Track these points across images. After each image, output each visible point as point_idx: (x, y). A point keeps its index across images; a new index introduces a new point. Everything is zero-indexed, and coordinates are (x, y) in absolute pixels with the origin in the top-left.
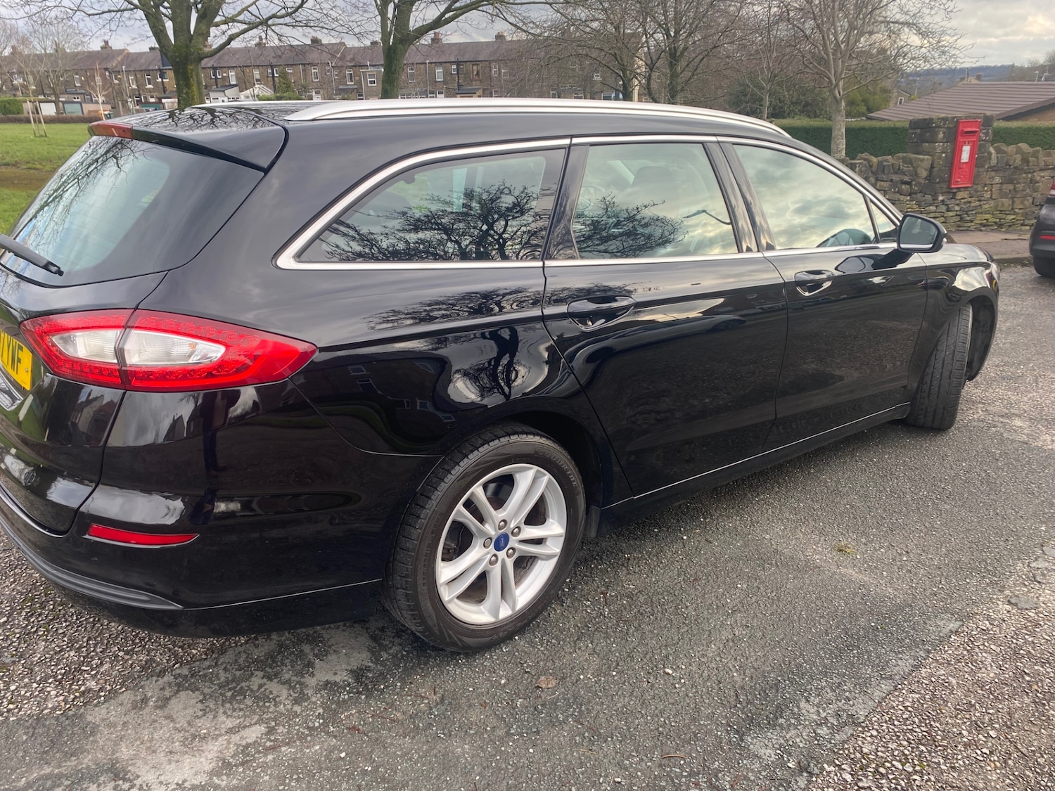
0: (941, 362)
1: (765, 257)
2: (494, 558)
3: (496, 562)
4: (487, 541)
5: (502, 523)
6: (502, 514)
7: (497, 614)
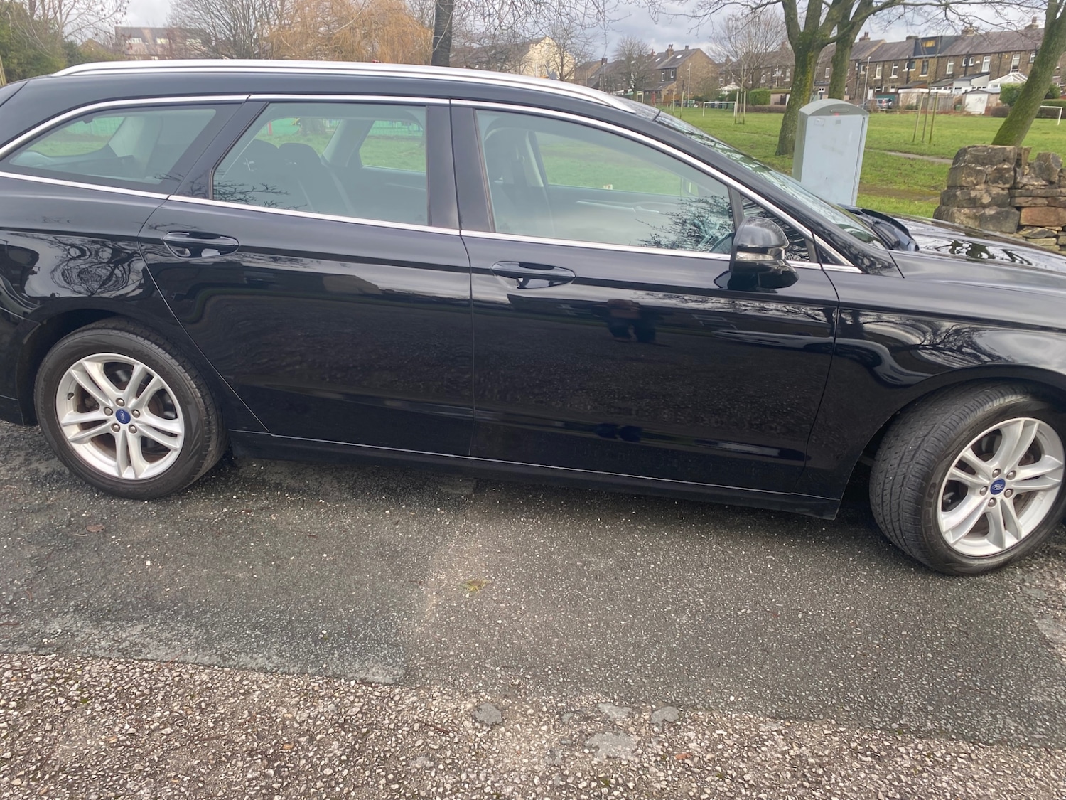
1: (461, 236)
2: (116, 426)
3: (118, 430)
4: (108, 410)
5: (121, 401)
6: (120, 394)
7: (120, 473)
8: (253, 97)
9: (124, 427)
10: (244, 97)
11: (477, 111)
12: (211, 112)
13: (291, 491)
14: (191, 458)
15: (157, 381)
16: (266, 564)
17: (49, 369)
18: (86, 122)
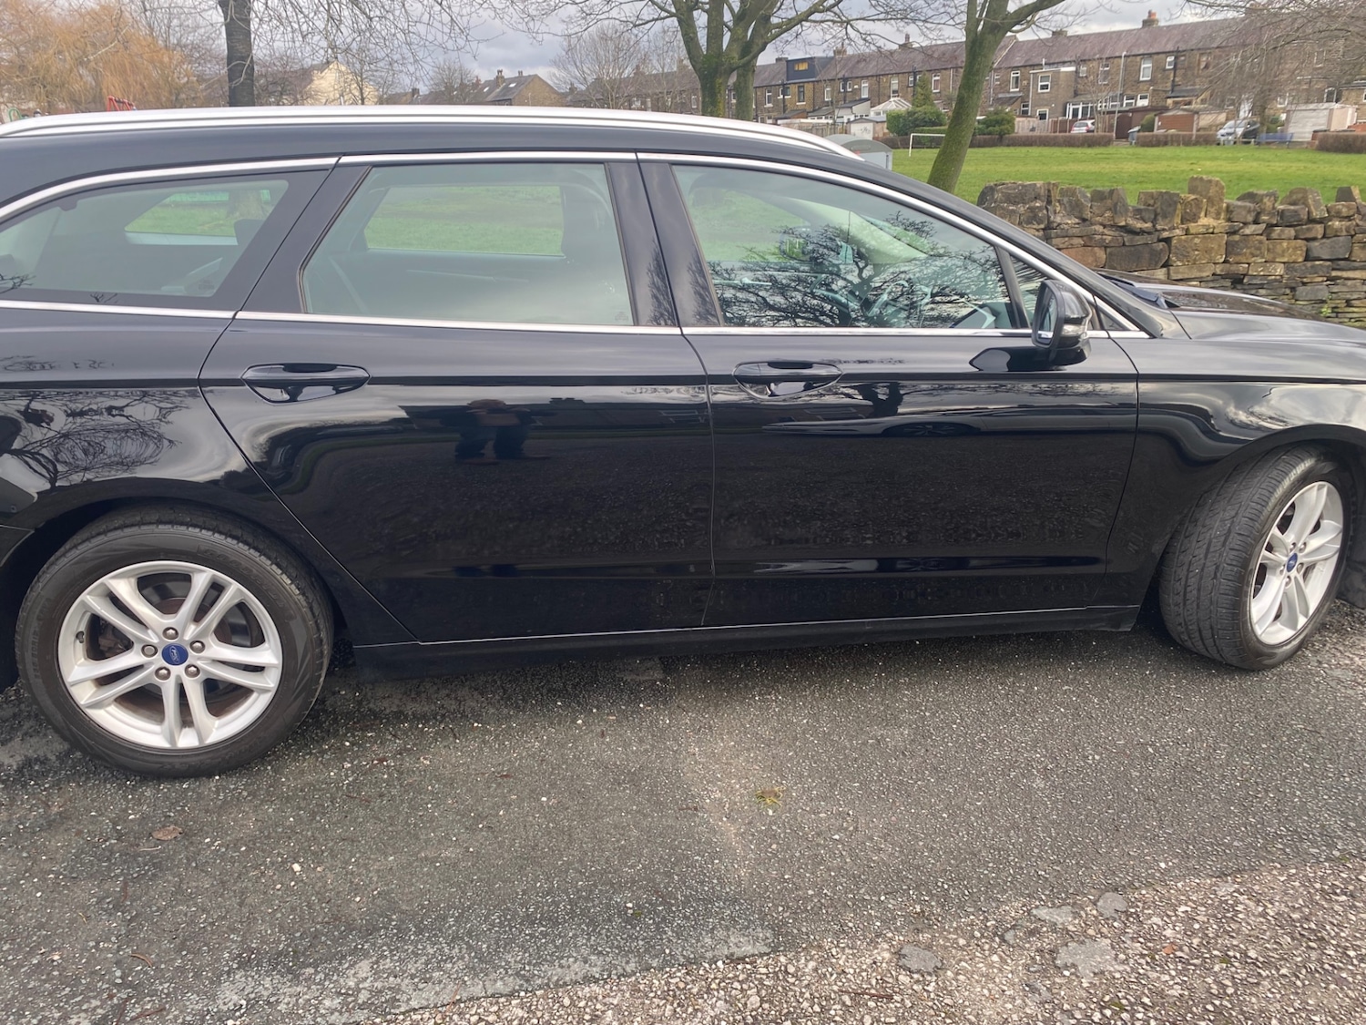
0: (1205, 547)
1: (682, 335)
2: (164, 672)
3: (167, 677)
4: (148, 649)
5: (171, 632)
6: (169, 621)
7: (172, 740)
8: (345, 160)
9: (178, 670)
10: (332, 161)
11: (674, 167)
12: (282, 184)
13: (424, 718)
14: (296, 698)
15: (234, 591)
16: (472, 829)
17: (47, 600)
18: (65, 209)
